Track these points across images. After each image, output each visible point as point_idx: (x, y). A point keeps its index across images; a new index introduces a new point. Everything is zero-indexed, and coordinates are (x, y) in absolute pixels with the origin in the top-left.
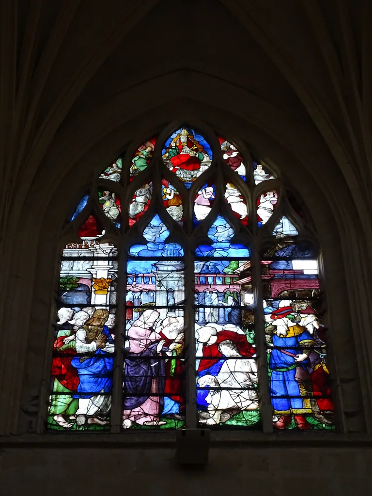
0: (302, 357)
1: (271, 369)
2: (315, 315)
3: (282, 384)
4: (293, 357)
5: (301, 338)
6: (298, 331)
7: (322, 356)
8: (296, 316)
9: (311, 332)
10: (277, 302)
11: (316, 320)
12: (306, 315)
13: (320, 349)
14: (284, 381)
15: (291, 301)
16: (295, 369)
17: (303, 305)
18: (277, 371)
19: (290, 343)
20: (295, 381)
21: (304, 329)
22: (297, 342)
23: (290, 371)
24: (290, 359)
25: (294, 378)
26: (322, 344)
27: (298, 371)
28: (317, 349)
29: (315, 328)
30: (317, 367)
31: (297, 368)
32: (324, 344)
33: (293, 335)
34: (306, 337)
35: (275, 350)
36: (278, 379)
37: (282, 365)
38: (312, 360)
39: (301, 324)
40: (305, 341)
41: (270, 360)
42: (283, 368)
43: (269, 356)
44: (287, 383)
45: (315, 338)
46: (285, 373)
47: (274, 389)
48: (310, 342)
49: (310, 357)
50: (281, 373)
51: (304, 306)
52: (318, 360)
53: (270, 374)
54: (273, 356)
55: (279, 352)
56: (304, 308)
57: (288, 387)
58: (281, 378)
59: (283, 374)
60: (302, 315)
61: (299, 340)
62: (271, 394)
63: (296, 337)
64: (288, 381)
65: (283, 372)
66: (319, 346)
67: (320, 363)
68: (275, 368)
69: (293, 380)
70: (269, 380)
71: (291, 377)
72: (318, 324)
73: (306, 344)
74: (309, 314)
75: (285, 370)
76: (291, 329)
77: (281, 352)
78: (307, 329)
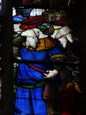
0: (52, 73)
1: (16, 85)
2: (70, 27)
3: (28, 102)
4: (42, 73)
5: (53, 52)
7: (75, 73)
8: (48, 27)
9: (64, 45)
10: (28, 11)
11: (70, 33)
12: (60, 27)
14: (30, 99)
15: (44, 10)
16: (43, 87)
17: (57, 15)
18: (23, 88)
19: (40, 57)
20: (43, 99)
21: (56, 41)
22: (48, 57)
23: (38, 89)
24: (38, 75)
25: (42, 96)
27: (46, 88)
29: (68, 42)
30: (69, 85)
31: (46, 85)
32: (78, 60)
33: (43, 48)
34: (58, 52)
35: (23, 65)
36: (23, 97)
37: (30, 81)
38: (62, 78)
39: (53, 36)
40: (57, 56)
41: (16, 75)
42: (30, 84)
43: (15, 70)
44: (34, 101)
45: (68, 53)
46: (32, 90)
47: (19, 108)
48: (63, 57)
49: (61, 74)
50: (27, 90)
51: (58, 17)
52: (70, 78)
53: (15, 91)
55: (26, 67)
56: (58, 19)
57: (34, 106)
58: (27, 96)
59: (30, 91)
60: (56, 27)
61: (50, 55)
62: (15, 113)
63: (47, 51)
64: (35, 99)
65: (30, 89)
66: (72, 62)
67: (71, 82)
69: (41, 98)
70: (14, 97)
71: (38, 95)
72: (73, 38)
73: (58, 59)
74: (63, 26)
75: (32, 87)
76: (42, 42)
77: (29, 67)
78: (60, 42)
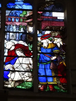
0: (54, 58)
1: (39, 63)
2: (61, 38)
3: (44, 70)
4: (50, 58)
5: (54, 49)
6: (53, 46)
7: (63, 58)
8: (52, 39)
9: (59, 46)
10: (44, 32)
11: (62, 41)
12: (57, 38)
13: (63, 55)
14: (45, 69)
15: (50, 32)
16: (50, 64)
17: (56, 34)
18: (42, 64)
19: (49, 51)
20: (50, 69)
21: (56, 45)
22: (52, 51)
23: (48, 64)
24: (48, 59)
25: (50, 67)
26: (64, 52)
27: (52, 64)
28: (61, 54)
29: (61, 45)
30: (61, 63)
31: (51, 63)
32: (65, 52)
33: (50, 47)
34: (56, 49)
35: (42, 54)
36: (42, 68)
37: (45, 61)
38: (58, 60)
39: (54, 42)
40: (56, 51)
41: (39, 59)
42: (45, 63)
43: (38, 57)
44: (46, 70)
45: (60, 49)
46: (45, 65)
47: (40, 72)
48: (58, 51)
49: (58, 58)
50: (44, 65)
51: (57, 34)
52: (61, 60)
53: (38, 65)
54: (40, 57)
55: (43, 55)
56: (56, 35)
57: (46, 72)
58: (44, 68)
59: (45, 66)
60: (55, 39)
61: (53, 50)
62: (39, 75)
63: (52, 49)
64: (47, 69)
65: (45, 64)
66: (62, 53)
67: (62, 61)
68: (41, 62)
69: (49, 68)
70: (38, 68)
71: (48, 67)
72: (63, 43)
73: (56, 52)
74: (58, 38)
75: (46, 64)
76: (50, 45)
77: (44, 55)
78: (57, 45)
